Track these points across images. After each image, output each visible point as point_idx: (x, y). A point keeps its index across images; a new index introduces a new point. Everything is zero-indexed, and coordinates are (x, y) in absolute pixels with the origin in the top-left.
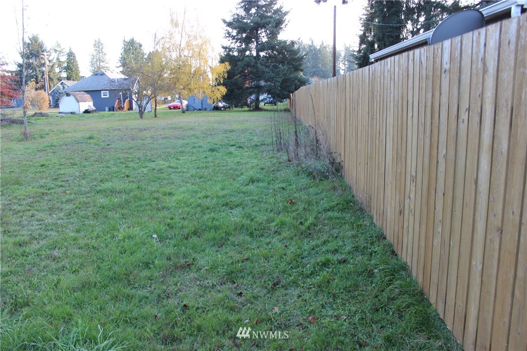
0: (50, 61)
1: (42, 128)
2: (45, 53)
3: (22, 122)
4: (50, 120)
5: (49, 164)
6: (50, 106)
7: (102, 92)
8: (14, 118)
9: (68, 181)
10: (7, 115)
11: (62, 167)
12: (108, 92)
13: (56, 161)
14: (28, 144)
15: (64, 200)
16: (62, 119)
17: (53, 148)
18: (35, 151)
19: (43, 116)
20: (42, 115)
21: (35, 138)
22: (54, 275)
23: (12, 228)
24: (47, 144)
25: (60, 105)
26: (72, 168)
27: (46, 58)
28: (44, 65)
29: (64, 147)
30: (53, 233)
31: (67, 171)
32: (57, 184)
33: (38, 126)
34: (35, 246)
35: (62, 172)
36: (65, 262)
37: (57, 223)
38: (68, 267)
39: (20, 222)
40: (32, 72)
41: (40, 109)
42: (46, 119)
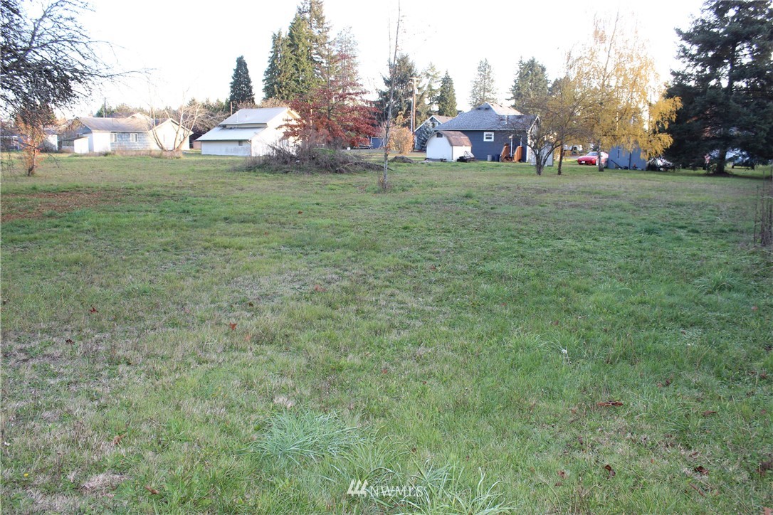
0: (419, 89)
1: (404, 178)
2: (415, 79)
3: (380, 168)
4: (415, 168)
5: (414, 227)
6: (414, 149)
7: (485, 133)
8: (371, 163)
9: (438, 253)
10: (363, 158)
11: (431, 233)
12: (493, 134)
13: (422, 223)
14: (386, 198)
15: (434, 279)
16: (430, 167)
17: (419, 206)
18: (396, 207)
19: (405, 162)
20: (404, 160)
21: (395, 191)
22: (418, 382)
23: (367, 308)
24: (410, 200)
25: (428, 149)
26: (445, 235)
27: (415, 85)
28: (411, 94)
29: (432, 206)
30: (418, 324)
31: (438, 239)
32: (424, 255)
33: (399, 174)
34: (393, 337)
35: (431, 240)
36: (434, 367)
37: (423, 310)
38: (437, 374)
39: (377, 300)
40: (396, 104)
41: (400, 153)
42: (408, 165)
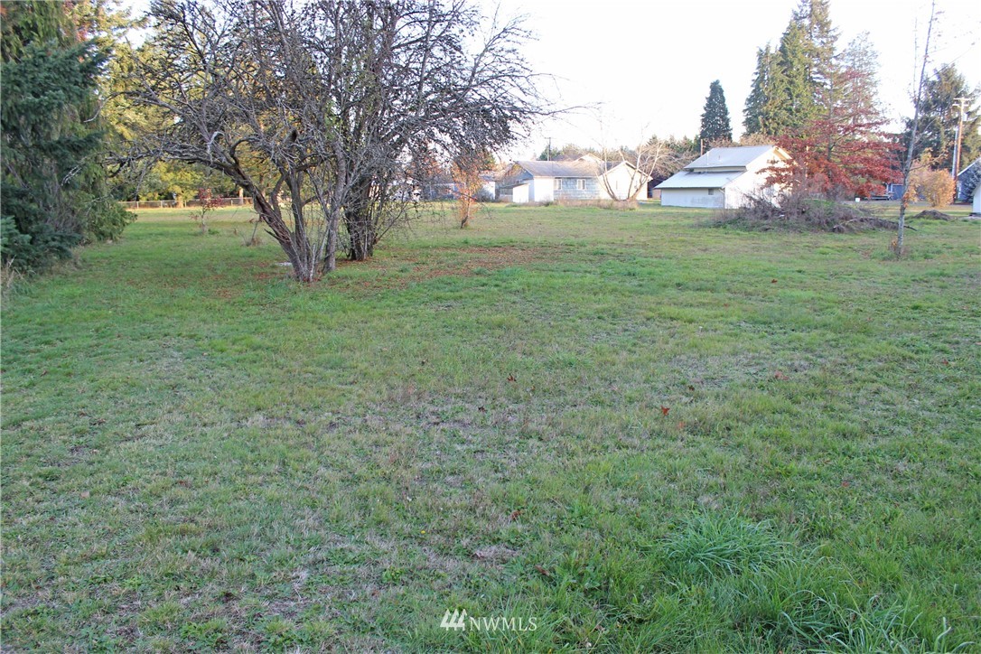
0: (969, 114)
1: (930, 241)
2: (963, 99)
3: (895, 227)
4: (949, 226)
5: (928, 308)
6: (955, 200)
8: (884, 219)
9: (957, 343)
10: (873, 212)
11: (952, 315)
13: (943, 303)
14: (898, 266)
15: (941, 376)
16: (976, 226)
17: (944, 279)
18: (909, 279)
19: (937, 218)
20: (935, 216)
21: (913, 258)
22: (889, 504)
23: (838, 405)
24: (932, 271)
25: (975, 200)
26: (973, 320)
27: (962, 108)
28: (956, 121)
29: (967, 280)
30: (905, 431)
31: (960, 325)
32: (934, 344)
33: (924, 236)
34: (867, 444)
35: (950, 325)
36: (915, 488)
37: (916, 415)
38: (917, 497)
39: (854, 397)
40: (931, 136)
41: (934, 206)
42: (941, 223)
